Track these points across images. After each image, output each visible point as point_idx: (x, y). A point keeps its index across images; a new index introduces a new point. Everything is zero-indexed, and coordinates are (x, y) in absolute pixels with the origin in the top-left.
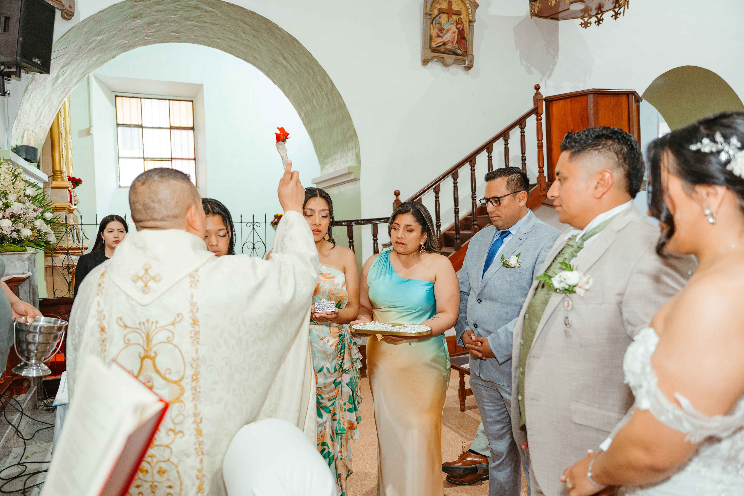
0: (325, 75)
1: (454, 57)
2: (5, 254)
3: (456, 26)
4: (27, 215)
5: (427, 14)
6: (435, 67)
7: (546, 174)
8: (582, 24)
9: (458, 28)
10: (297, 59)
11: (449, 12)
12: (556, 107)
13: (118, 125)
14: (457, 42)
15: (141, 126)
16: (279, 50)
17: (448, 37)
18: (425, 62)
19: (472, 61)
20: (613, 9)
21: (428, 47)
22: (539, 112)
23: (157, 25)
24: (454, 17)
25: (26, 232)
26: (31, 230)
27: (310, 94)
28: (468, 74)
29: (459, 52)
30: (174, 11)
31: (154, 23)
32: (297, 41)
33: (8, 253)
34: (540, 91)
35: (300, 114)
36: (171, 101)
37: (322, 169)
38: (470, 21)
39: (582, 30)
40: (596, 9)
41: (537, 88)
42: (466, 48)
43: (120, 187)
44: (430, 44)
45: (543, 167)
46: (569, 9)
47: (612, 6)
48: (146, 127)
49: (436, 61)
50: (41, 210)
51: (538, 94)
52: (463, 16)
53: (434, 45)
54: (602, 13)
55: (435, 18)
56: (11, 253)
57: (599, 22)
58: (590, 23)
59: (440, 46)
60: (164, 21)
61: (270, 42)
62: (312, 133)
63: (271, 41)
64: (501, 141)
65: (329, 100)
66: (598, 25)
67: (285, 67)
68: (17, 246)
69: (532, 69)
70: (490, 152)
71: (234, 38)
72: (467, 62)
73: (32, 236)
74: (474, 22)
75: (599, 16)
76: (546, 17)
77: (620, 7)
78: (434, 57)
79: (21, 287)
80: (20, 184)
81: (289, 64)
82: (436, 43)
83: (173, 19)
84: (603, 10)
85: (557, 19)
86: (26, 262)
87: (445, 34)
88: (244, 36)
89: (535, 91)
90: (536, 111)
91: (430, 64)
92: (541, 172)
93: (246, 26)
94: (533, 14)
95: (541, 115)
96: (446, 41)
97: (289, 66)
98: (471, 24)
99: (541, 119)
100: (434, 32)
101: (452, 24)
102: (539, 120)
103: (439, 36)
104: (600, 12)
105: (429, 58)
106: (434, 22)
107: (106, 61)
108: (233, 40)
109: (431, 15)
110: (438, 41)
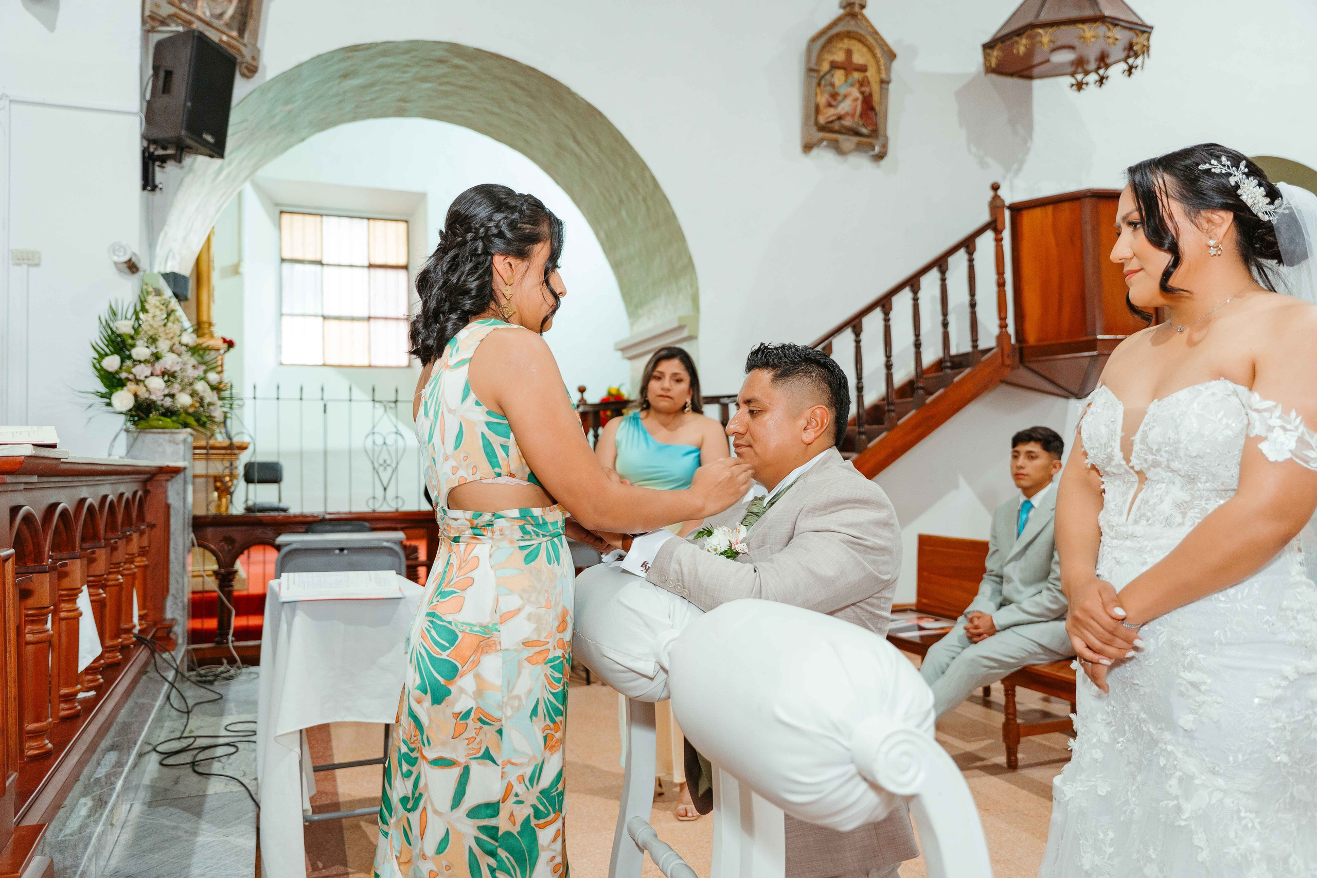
0: (643, 167)
1: (856, 139)
2: (151, 433)
3: (859, 89)
4: (184, 374)
5: (810, 70)
6: (824, 157)
7: (1011, 329)
8: (1072, 85)
9: (862, 93)
10: (598, 144)
11: (848, 67)
12: (1028, 218)
13: (283, 260)
14: (861, 116)
15: (320, 263)
16: (568, 127)
17: (845, 107)
18: (808, 147)
19: (885, 146)
20: (1125, 60)
21: (812, 122)
22: (999, 227)
23: (377, 88)
24: (857, 75)
25: (184, 400)
26: (192, 395)
27: (616, 201)
28: (878, 167)
29: (864, 131)
30: (407, 66)
31: (372, 85)
32: (600, 114)
33: (155, 430)
34: (1000, 192)
35: (597, 234)
36: (372, 222)
37: (632, 325)
38: (882, 82)
39: (1073, 94)
40: (1096, 60)
41: (995, 187)
42: (876, 124)
43: (282, 364)
44: (816, 119)
45: (1005, 318)
46: (1048, 61)
47: (1123, 55)
48: (328, 265)
49: (826, 146)
50: (203, 368)
51: (996, 197)
52: (871, 73)
53: (822, 120)
54: (1107, 66)
55: (823, 76)
56: (160, 430)
57: (1101, 80)
58: (1087, 84)
59: (832, 122)
60: (388, 83)
61: (555, 117)
62: (616, 266)
63: (557, 114)
64: (934, 274)
65: (648, 209)
66: (1101, 86)
67: (576, 156)
68: (168, 420)
69: (989, 159)
70: (915, 290)
71: (496, 110)
72: (877, 149)
73: (192, 406)
74: (888, 82)
75: (1101, 72)
76: (1012, 75)
77: (1136, 56)
78: (822, 140)
79: (172, 485)
80: (175, 326)
81: (584, 150)
82: (826, 116)
83: (401, 80)
84: (1109, 61)
85: (1031, 77)
86: (181, 447)
87: (841, 102)
88: (512, 106)
89: (991, 193)
90: (994, 225)
91: (815, 152)
92: (1003, 326)
93: (518, 91)
94: (989, 70)
95: (1001, 232)
96: (842, 112)
97: (583, 156)
98: (884, 86)
99: (1001, 239)
100: (822, 99)
101: (852, 85)
102: (999, 240)
103: (830, 105)
104: (1102, 65)
105: (815, 140)
106: (823, 82)
107: (291, 146)
108: (494, 113)
109: (817, 71)
110: (828, 114)
